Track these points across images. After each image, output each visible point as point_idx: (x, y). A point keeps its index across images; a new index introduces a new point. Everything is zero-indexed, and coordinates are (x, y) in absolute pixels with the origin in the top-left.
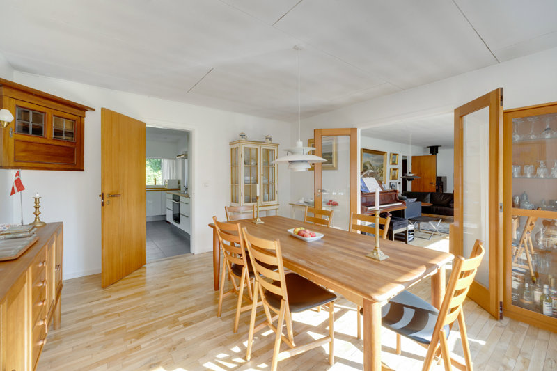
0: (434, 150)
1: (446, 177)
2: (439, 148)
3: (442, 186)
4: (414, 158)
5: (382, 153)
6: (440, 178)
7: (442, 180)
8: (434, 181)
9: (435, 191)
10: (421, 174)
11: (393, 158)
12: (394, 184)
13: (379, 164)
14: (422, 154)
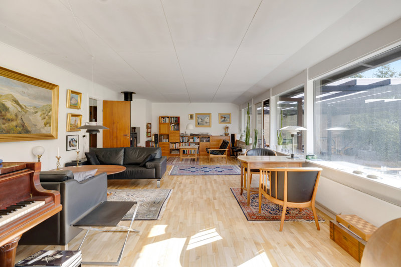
0: (128, 96)
1: (139, 128)
2: (133, 95)
3: (136, 137)
4: (105, 103)
5: (51, 86)
6: (135, 128)
7: (136, 131)
8: (128, 132)
9: (128, 145)
10: (114, 123)
11: (72, 98)
12: (76, 138)
13: (40, 103)
14: (116, 100)
